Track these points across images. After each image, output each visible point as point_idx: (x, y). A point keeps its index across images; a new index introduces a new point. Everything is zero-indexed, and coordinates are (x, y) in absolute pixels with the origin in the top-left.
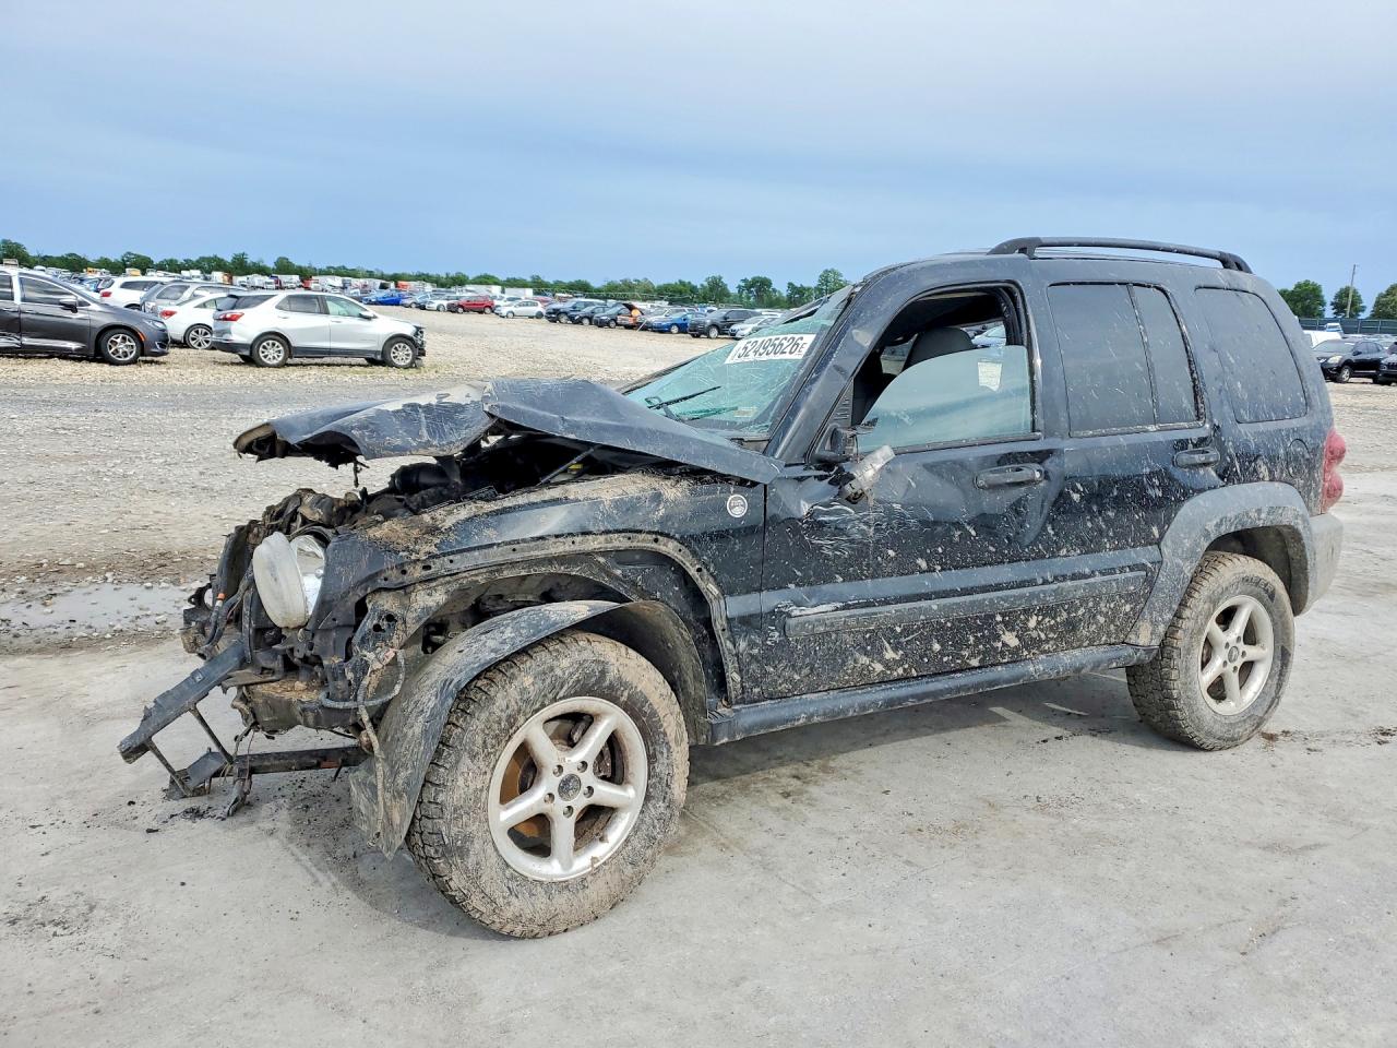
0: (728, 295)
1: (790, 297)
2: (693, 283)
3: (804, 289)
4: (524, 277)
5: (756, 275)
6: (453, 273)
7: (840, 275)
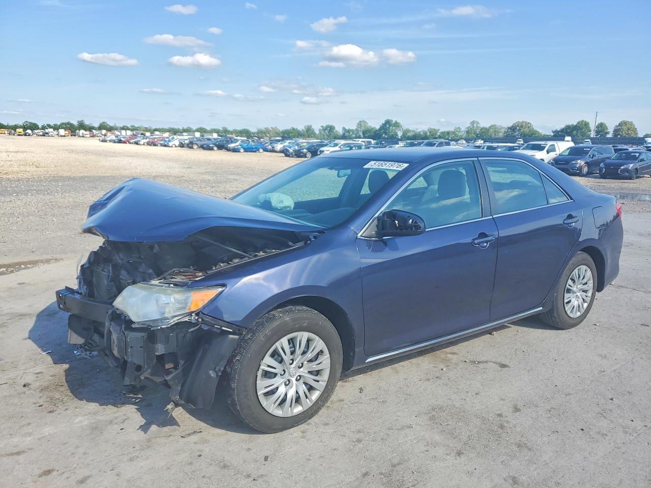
0: (315, 134)
1: (344, 134)
2: (299, 129)
3: (350, 130)
4: (219, 128)
5: (327, 124)
6: (185, 127)
7: (367, 123)
